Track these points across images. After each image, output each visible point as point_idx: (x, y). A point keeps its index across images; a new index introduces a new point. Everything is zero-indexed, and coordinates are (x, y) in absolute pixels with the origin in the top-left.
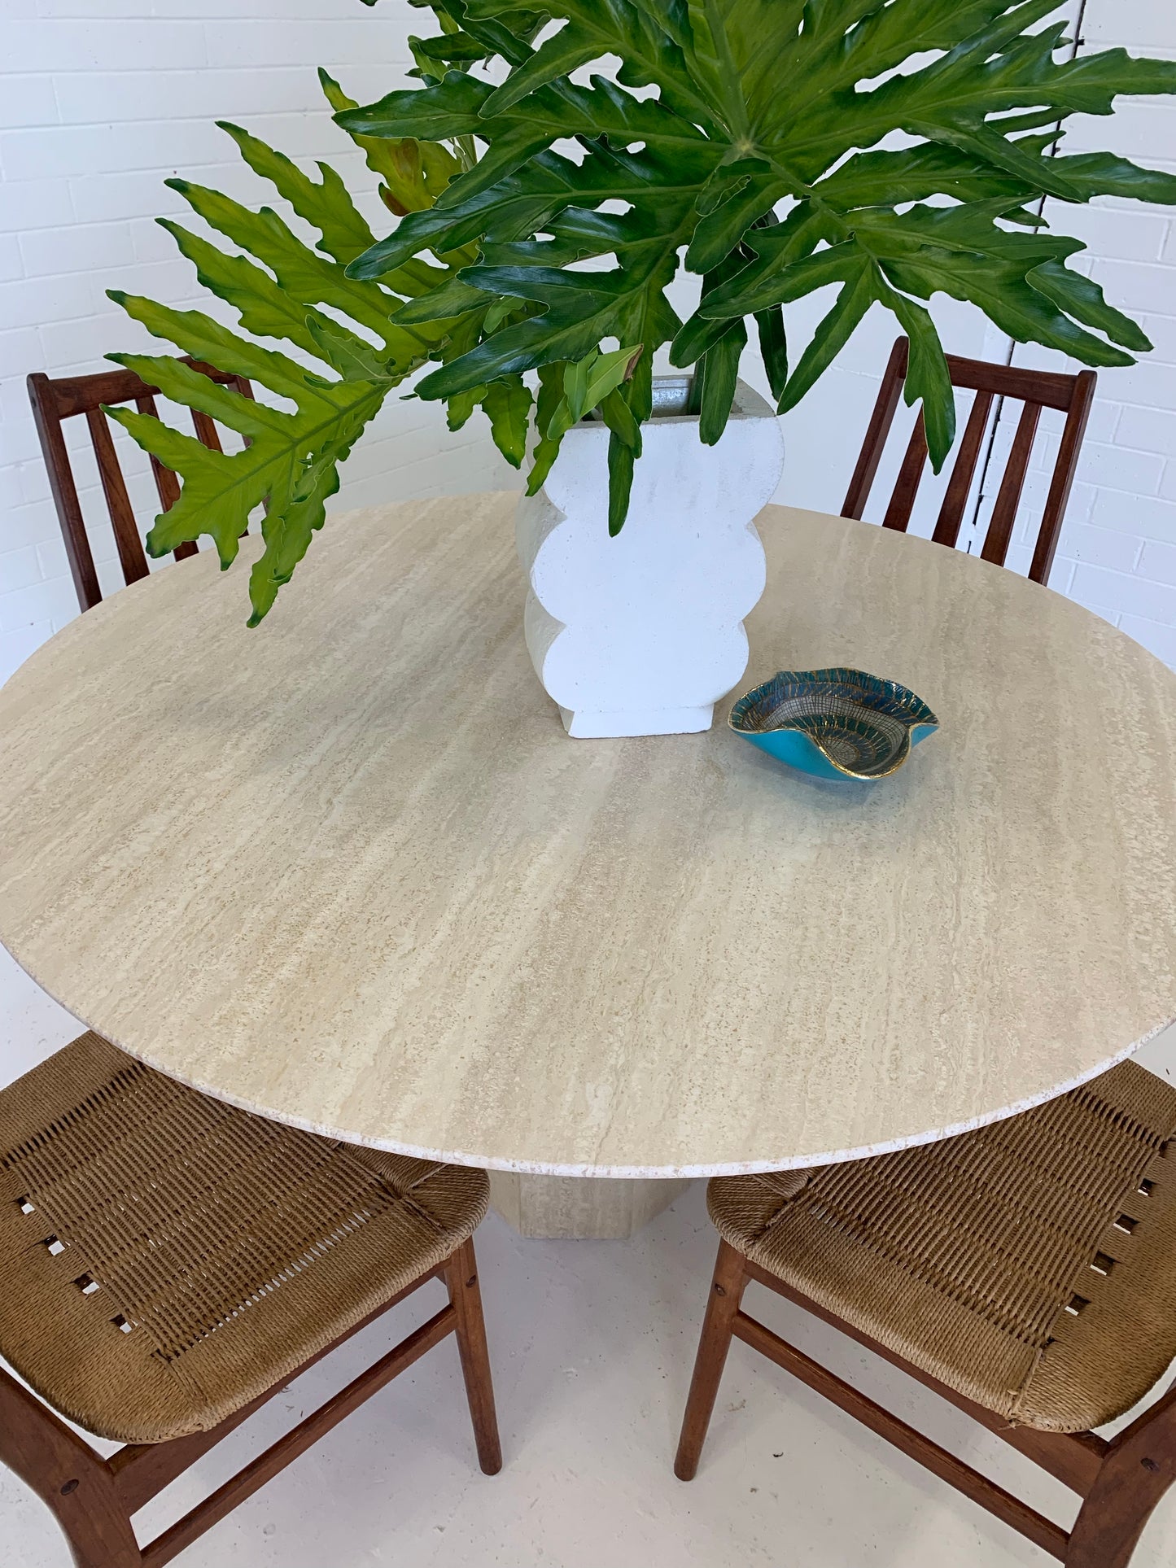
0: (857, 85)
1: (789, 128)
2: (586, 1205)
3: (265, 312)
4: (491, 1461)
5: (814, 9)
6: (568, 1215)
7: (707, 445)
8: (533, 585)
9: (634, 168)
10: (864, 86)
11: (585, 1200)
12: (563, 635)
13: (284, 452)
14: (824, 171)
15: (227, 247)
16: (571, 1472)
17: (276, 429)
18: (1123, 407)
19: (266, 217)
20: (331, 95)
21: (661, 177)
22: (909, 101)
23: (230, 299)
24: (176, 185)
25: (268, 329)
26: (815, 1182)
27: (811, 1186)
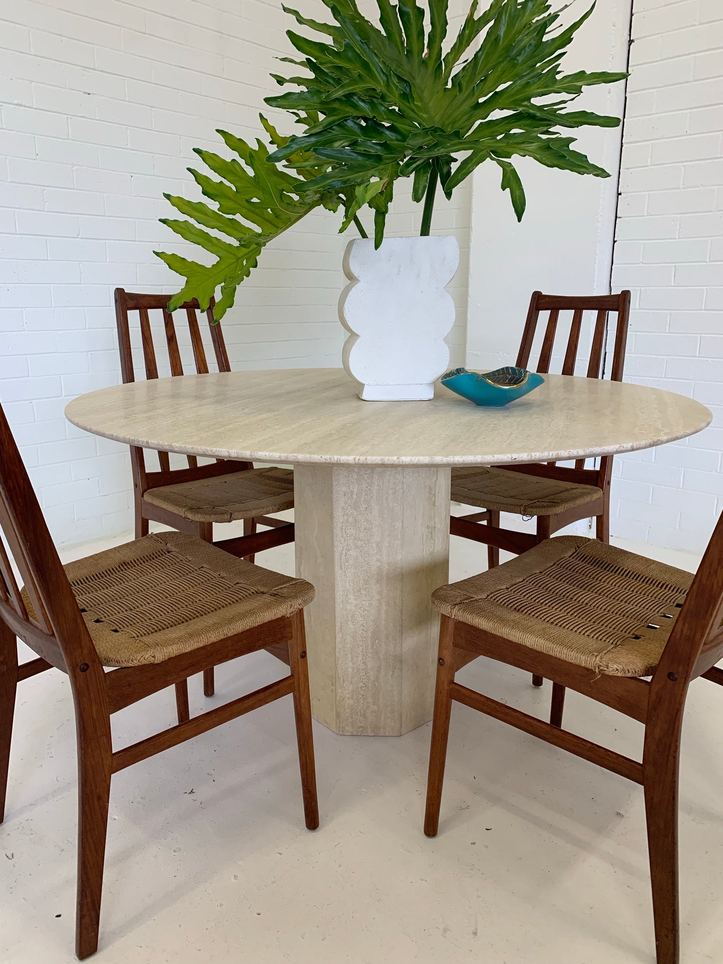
0: (479, 100)
1: (454, 124)
2: (375, 708)
3: (230, 204)
4: (312, 822)
5: (462, 82)
6: (364, 716)
7: (415, 202)
8: (345, 316)
9: (387, 132)
10: (481, 100)
11: (374, 704)
12: (358, 341)
13: (234, 262)
14: (468, 131)
15: (216, 178)
16: (361, 832)
17: (231, 253)
18: (667, 358)
19: (233, 163)
20: (264, 123)
21: (400, 138)
22: (500, 101)
23: (215, 199)
24: (197, 151)
25: (230, 211)
26: (491, 596)
27: (489, 597)
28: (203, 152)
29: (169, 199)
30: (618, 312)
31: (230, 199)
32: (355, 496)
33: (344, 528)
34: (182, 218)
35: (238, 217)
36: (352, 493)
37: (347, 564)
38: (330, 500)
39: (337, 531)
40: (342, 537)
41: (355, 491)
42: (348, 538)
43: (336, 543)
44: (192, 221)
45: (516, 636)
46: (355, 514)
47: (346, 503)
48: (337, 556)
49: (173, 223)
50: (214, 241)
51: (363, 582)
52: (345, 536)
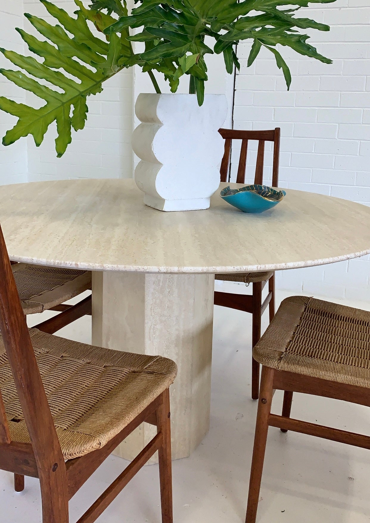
12: (162, 168)
17: (58, 99)
19: (57, 27)
22: (254, 4)
23: (41, 55)
24: (27, 15)
25: (55, 66)
26: (288, 348)
27: (288, 350)
28: (32, 17)
29: (3, 53)
30: (273, 142)
31: (53, 55)
32: (161, 284)
33: (153, 308)
34: (16, 68)
35: (61, 70)
36: (159, 280)
37: (154, 336)
38: (143, 288)
39: (148, 312)
40: (151, 315)
41: (162, 279)
42: (156, 316)
43: (146, 321)
44: (24, 72)
45: (329, 376)
46: (161, 297)
47: (154, 289)
48: (147, 330)
49: (9, 72)
50: (43, 89)
51: (165, 348)
52: (153, 314)
